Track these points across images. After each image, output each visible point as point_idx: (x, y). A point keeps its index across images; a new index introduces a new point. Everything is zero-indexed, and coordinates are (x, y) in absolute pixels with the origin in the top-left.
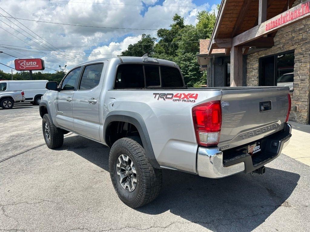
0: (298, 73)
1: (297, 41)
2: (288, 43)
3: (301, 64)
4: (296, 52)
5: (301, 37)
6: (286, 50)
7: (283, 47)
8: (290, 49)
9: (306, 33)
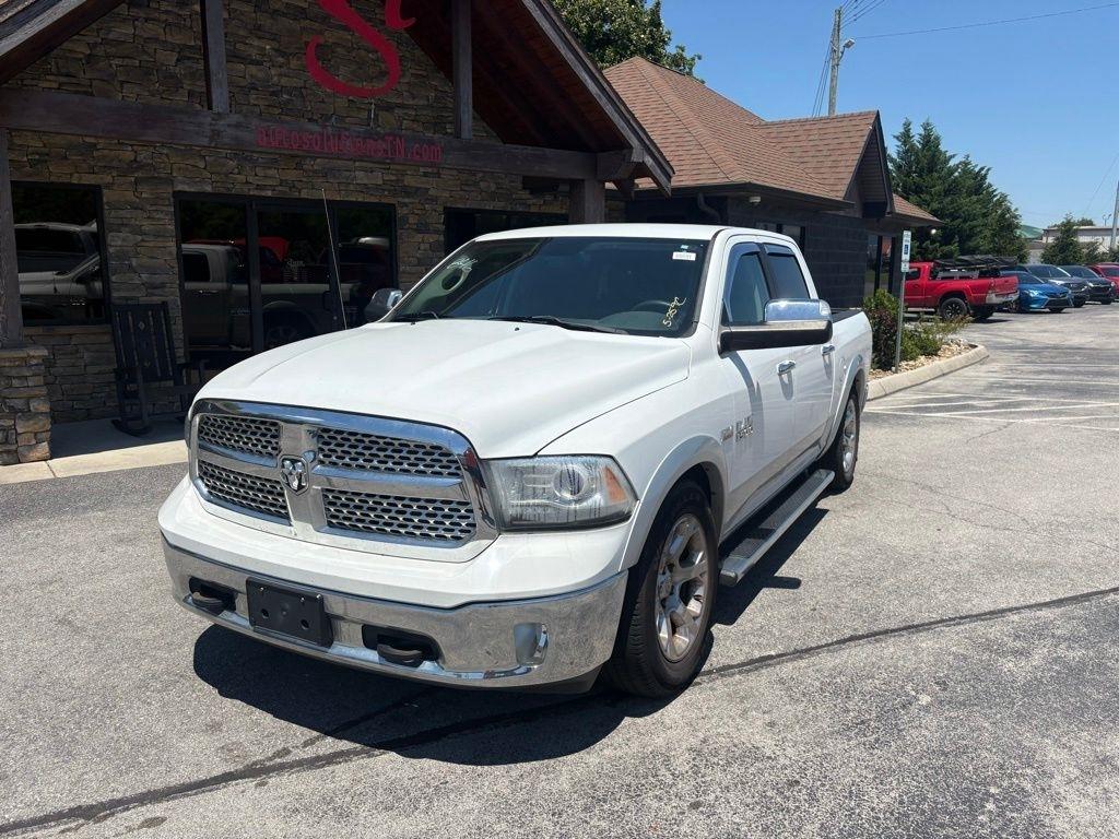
0: (134, 264)
1: (115, 164)
2: (66, 158)
3: (140, 238)
4: (107, 196)
5: (128, 155)
6: (53, 179)
7: (32, 164)
8: (75, 181)
9: (152, 149)
